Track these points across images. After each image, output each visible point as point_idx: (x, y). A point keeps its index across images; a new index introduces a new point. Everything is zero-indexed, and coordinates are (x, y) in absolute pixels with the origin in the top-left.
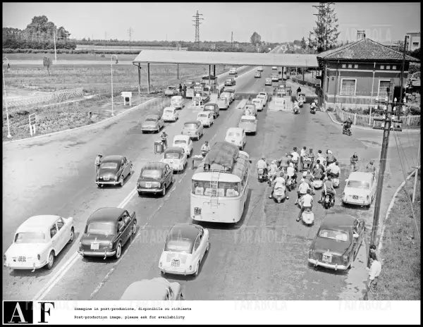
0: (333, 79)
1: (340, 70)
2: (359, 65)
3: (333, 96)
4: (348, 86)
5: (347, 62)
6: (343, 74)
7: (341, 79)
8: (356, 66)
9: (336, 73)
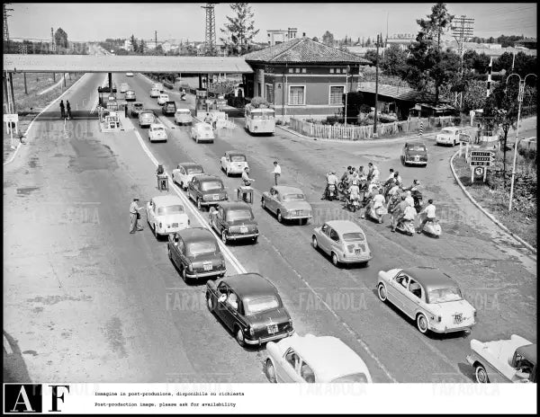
0: (279, 87)
1: (287, 75)
2: (307, 69)
3: (281, 107)
4: (296, 94)
5: (294, 65)
6: (291, 80)
7: (288, 86)
8: (304, 71)
9: (282, 79)
